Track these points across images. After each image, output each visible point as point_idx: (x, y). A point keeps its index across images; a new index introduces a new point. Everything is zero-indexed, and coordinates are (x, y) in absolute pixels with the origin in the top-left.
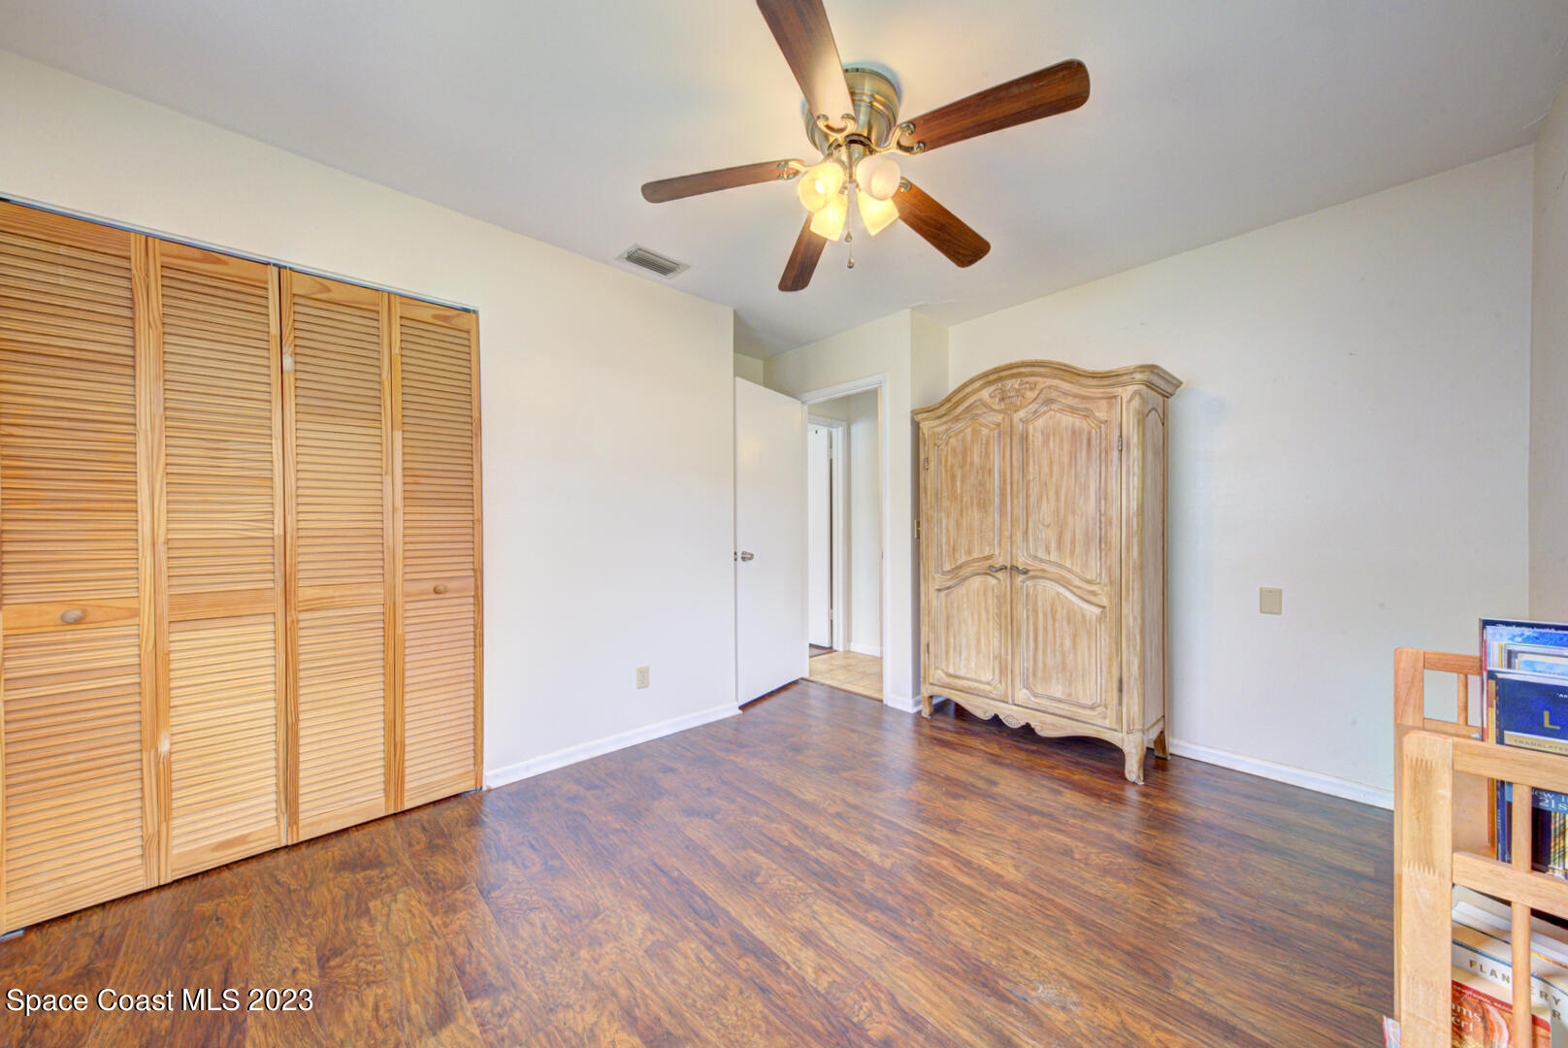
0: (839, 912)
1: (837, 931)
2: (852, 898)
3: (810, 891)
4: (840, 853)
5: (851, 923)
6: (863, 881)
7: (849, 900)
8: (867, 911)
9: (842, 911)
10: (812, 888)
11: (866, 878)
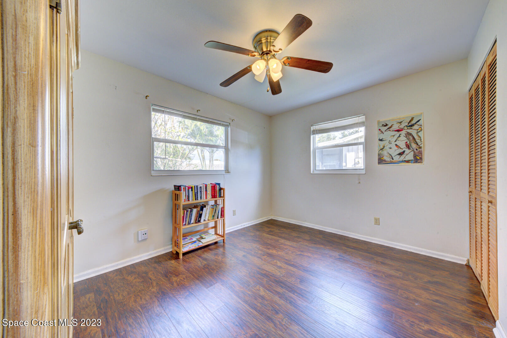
0: (273, 273)
1: (273, 269)
2: (270, 276)
3: (282, 277)
4: (274, 290)
5: (270, 271)
6: (266, 281)
7: (271, 275)
8: (266, 273)
9: (272, 273)
10: (282, 278)
11: (265, 282)
